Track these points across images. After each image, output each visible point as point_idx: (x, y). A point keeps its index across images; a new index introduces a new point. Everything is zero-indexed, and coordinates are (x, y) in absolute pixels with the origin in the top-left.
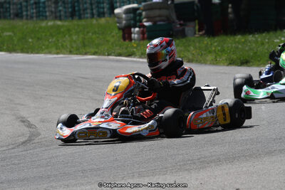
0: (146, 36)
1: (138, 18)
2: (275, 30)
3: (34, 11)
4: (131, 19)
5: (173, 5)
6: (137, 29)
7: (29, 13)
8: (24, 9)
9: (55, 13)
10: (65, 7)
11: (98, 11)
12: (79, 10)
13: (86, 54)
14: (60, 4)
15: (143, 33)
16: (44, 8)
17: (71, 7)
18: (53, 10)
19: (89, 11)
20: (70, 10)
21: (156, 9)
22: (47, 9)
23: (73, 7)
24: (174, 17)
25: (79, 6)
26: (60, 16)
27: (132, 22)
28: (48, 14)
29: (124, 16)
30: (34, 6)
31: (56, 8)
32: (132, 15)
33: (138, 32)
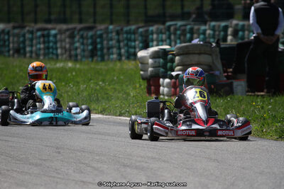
0: (178, 90)
1: (169, 65)
3: (42, 46)
4: (160, 67)
6: (167, 80)
7: (34, 48)
8: (27, 43)
9: (70, 50)
10: (83, 44)
12: (102, 49)
14: (76, 39)
15: (175, 86)
16: (56, 43)
17: (92, 44)
18: (68, 46)
19: (115, 50)
20: (90, 47)
22: (58, 45)
23: (94, 44)
24: (219, 65)
25: (101, 43)
26: (76, 55)
27: (162, 70)
28: (59, 51)
29: (150, 61)
30: (42, 40)
31: (72, 43)
32: (161, 61)
33: (168, 85)
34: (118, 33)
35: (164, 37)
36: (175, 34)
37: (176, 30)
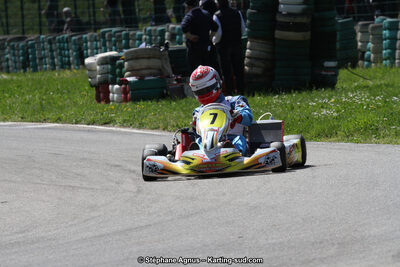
0: (129, 96)
1: (118, 70)
2: (310, 89)
4: (108, 73)
6: (117, 86)
10: (14, 55)
11: (61, 61)
12: (34, 59)
13: (45, 121)
14: (7, 50)
15: (125, 92)
17: (23, 55)
19: (48, 60)
20: (21, 58)
21: (143, 58)
23: (26, 54)
25: (33, 53)
26: (8, 67)
29: (98, 67)
32: (109, 67)
34: (50, 42)
35: (99, 44)
36: (110, 41)
37: (111, 36)
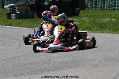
0: (17, 17)
1: (14, 10)
2: (71, 16)
4: (11, 10)
5: (29, 5)
6: (14, 14)
21: (22, 6)
24: (29, 10)
27: (12, 11)
29: (8, 9)
32: (12, 9)
33: (14, 16)
35: (9, 2)
